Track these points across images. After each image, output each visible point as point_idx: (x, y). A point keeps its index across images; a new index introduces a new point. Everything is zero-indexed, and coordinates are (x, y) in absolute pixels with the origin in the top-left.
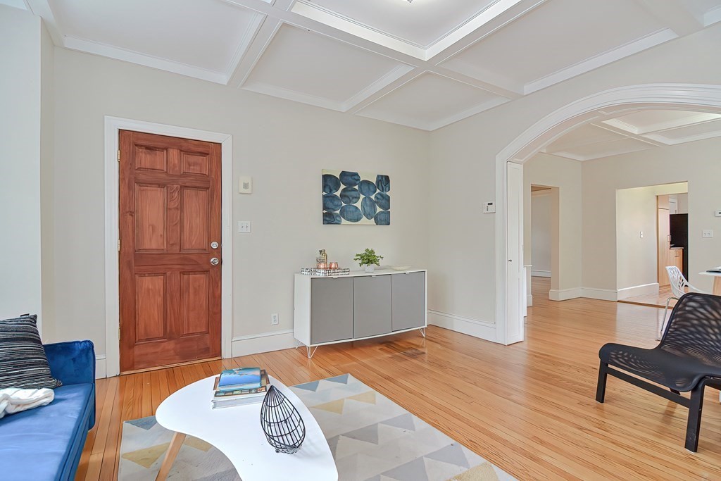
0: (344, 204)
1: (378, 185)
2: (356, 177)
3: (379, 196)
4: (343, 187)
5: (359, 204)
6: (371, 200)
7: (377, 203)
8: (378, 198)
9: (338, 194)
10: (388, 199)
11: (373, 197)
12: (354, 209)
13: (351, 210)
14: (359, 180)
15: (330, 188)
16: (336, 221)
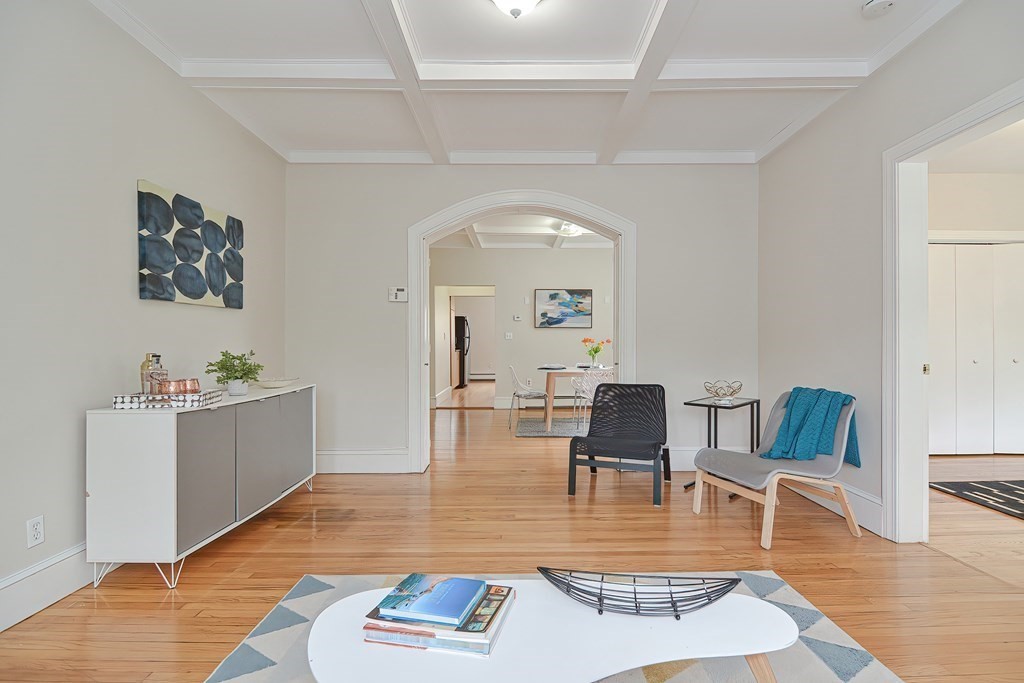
0: (179, 262)
1: (228, 235)
2: (197, 212)
3: (230, 256)
4: (177, 226)
5: (201, 265)
6: (218, 258)
7: (227, 266)
8: (228, 259)
9: (170, 237)
10: (240, 261)
11: (221, 255)
12: (194, 275)
13: (190, 274)
14: (201, 217)
15: (156, 223)
16: (166, 295)
